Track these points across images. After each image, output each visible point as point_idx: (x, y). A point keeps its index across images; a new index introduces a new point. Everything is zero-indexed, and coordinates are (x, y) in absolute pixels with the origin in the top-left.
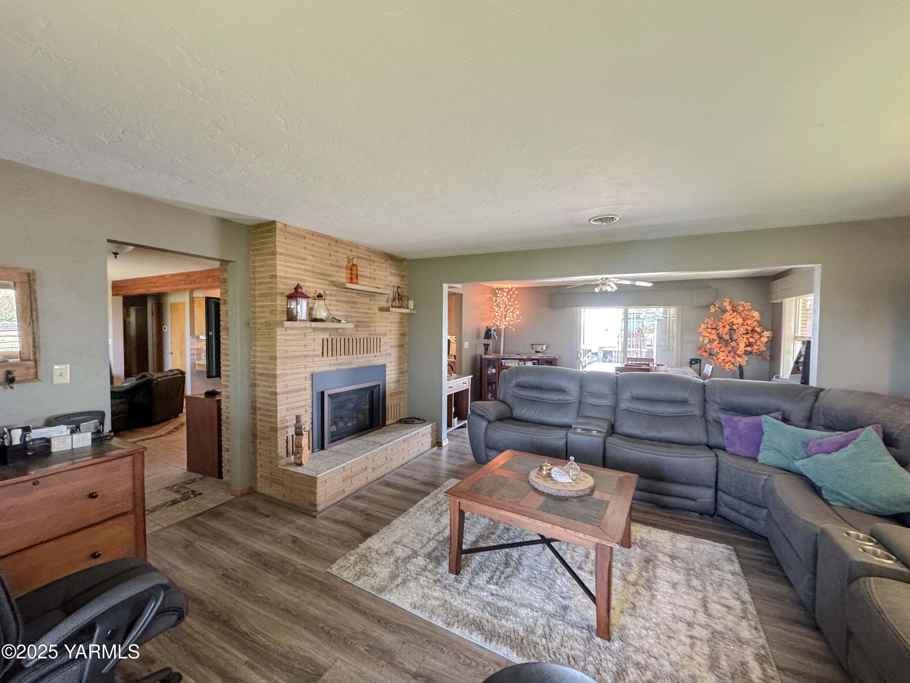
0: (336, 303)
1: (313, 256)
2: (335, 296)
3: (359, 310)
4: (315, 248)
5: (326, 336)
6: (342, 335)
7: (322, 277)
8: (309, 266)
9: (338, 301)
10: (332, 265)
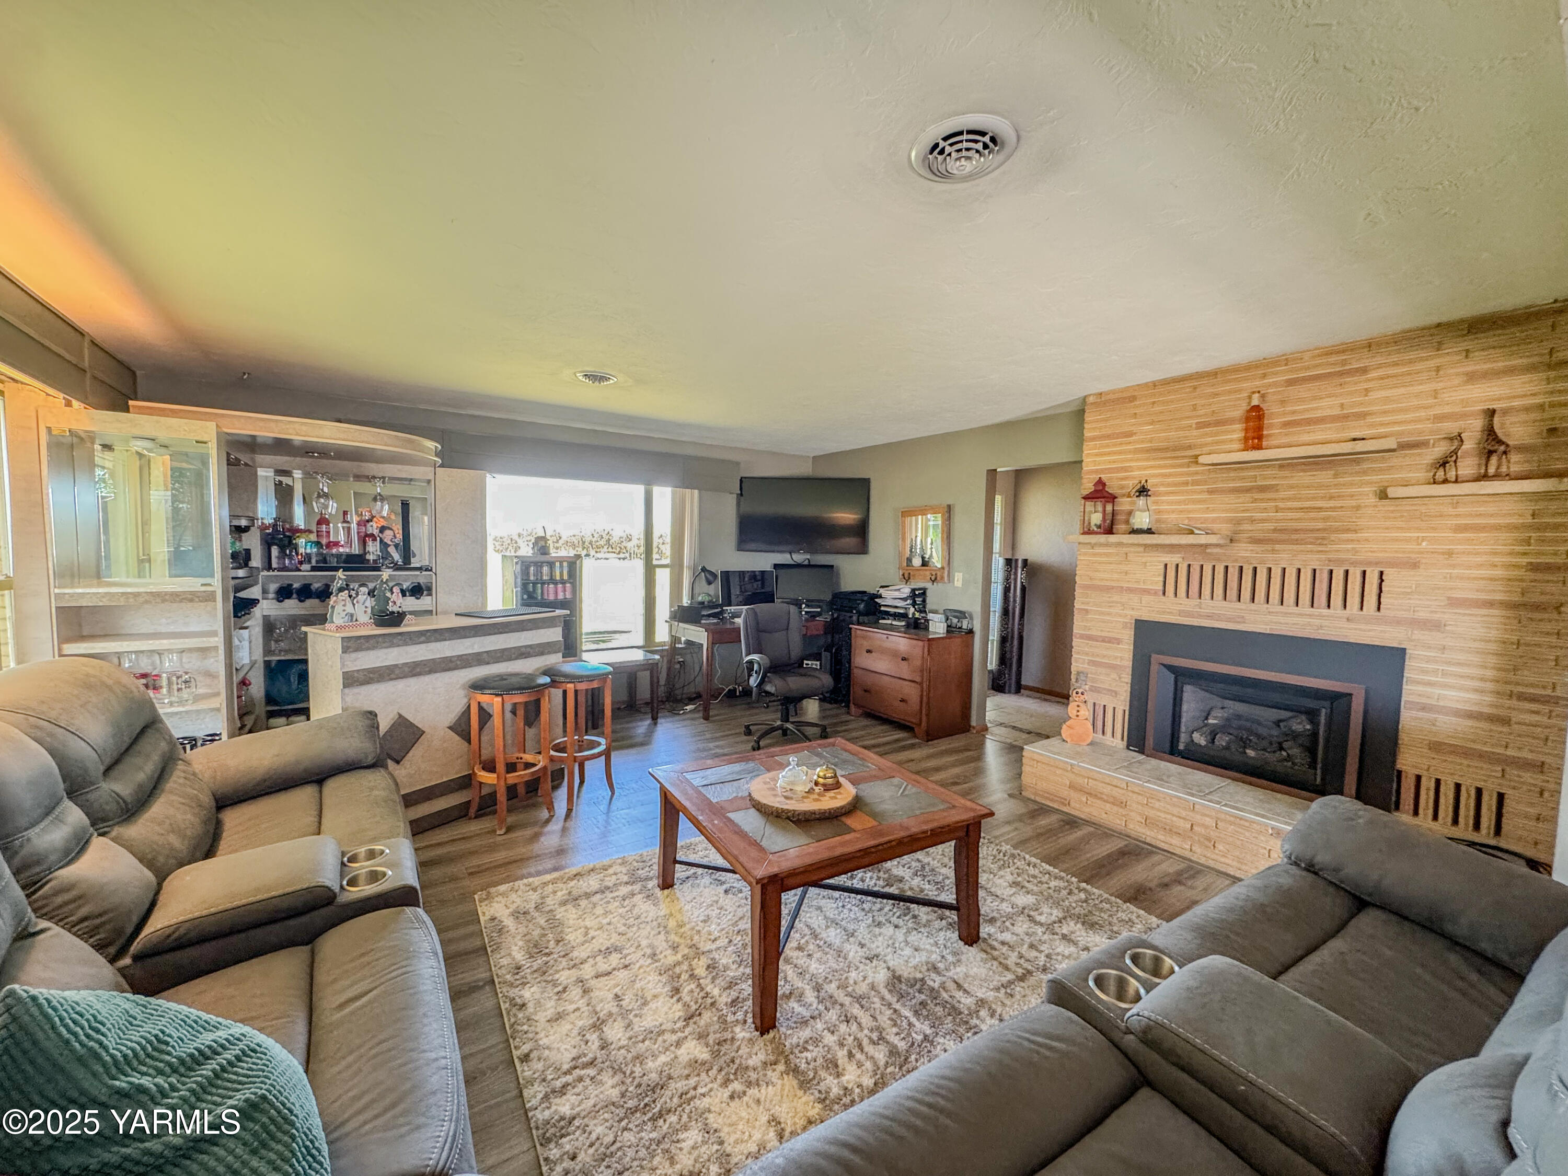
0: (1205, 496)
1: (1152, 423)
2: (1205, 482)
3: (1281, 505)
4: (1157, 408)
5: (1173, 559)
6: (1219, 560)
7: (1168, 455)
8: (1143, 442)
9: (1210, 492)
10: (1200, 426)
